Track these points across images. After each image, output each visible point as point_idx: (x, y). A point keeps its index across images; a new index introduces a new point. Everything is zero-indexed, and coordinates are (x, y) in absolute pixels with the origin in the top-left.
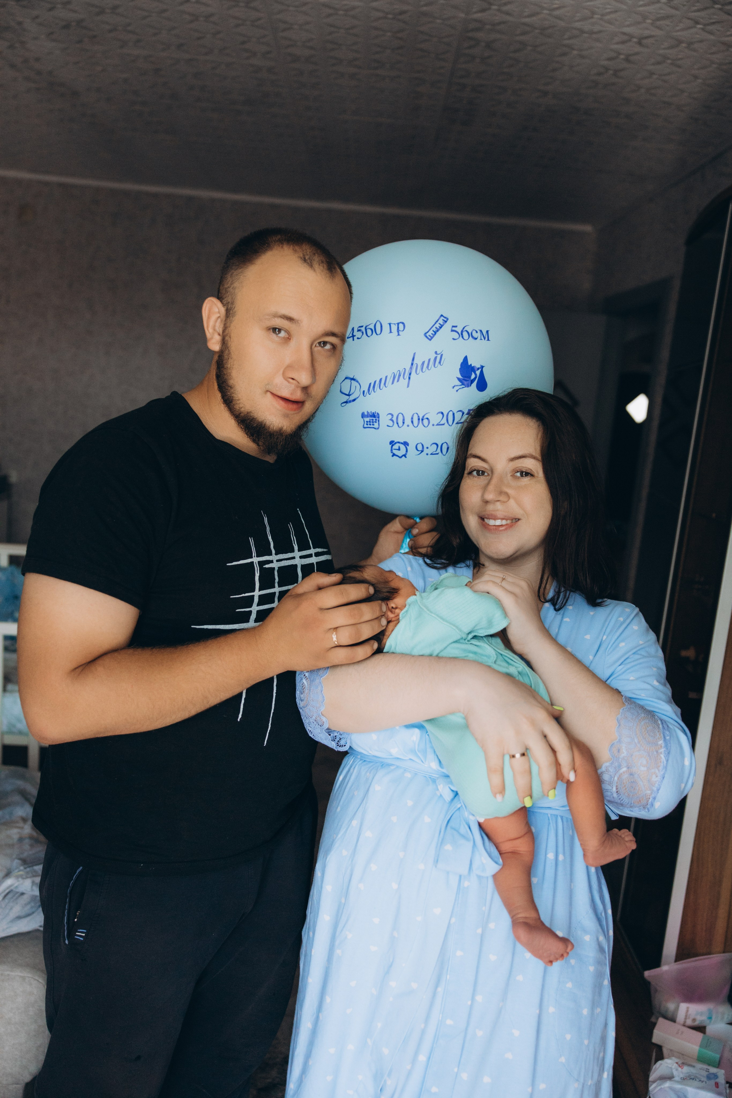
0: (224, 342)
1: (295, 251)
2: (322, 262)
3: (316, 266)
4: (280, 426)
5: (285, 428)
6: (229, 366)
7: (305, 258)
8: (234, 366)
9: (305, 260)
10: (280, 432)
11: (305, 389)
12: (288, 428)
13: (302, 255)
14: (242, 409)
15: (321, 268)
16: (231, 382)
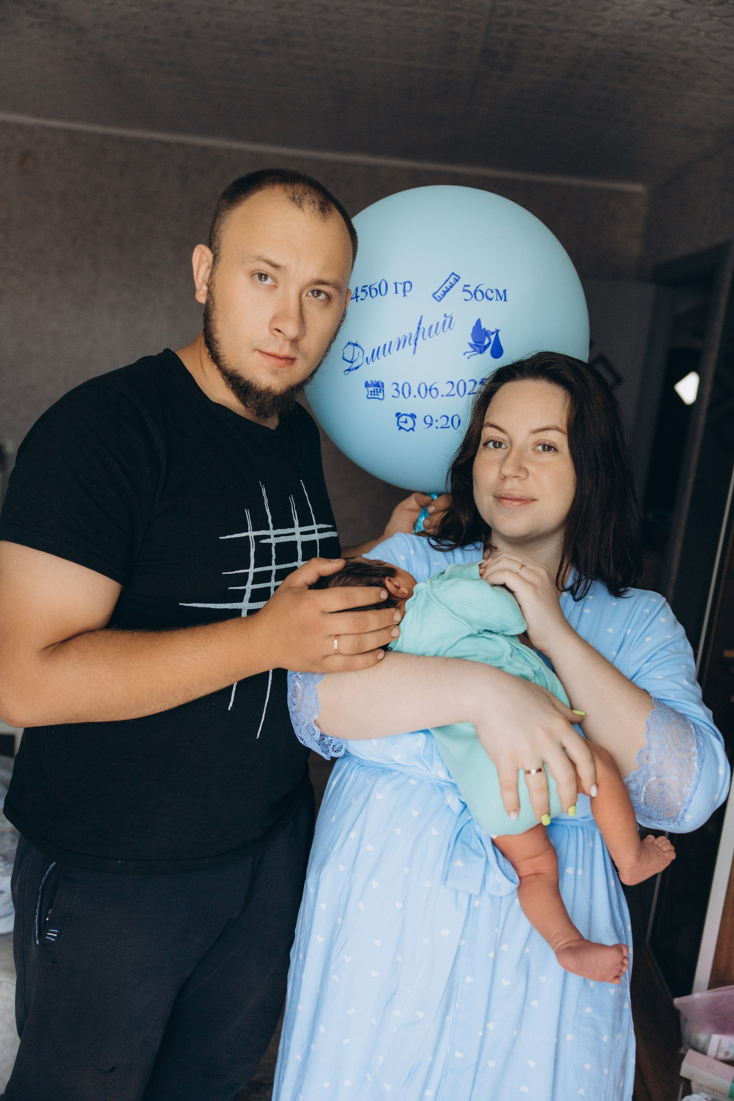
0: (210, 293)
1: (285, 190)
2: (314, 202)
3: (306, 206)
4: (268, 385)
5: (273, 387)
6: (214, 318)
7: (294, 198)
8: (219, 319)
9: (294, 200)
10: (268, 392)
11: (295, 342)
12: (277, 387)
13: (291, 195)
14: (229, 367)
15: (312, 208)
16: (217, 336)
